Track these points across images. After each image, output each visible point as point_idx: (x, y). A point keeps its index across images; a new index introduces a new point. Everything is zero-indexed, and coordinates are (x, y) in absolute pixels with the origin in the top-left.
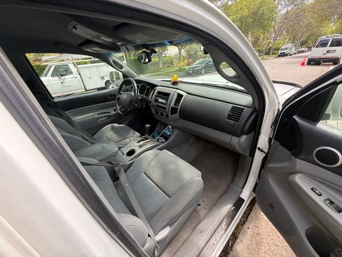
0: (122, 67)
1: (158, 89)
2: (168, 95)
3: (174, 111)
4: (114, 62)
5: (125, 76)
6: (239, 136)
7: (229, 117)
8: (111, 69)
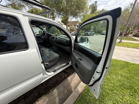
0: (43, 30)
1: (52, 36)
2: (54, 37)
3: (55, 41)
4: (41, 28)
5: (43, 32)
6: (67, 46)
7: (65, 42)
8: (40, 30)
